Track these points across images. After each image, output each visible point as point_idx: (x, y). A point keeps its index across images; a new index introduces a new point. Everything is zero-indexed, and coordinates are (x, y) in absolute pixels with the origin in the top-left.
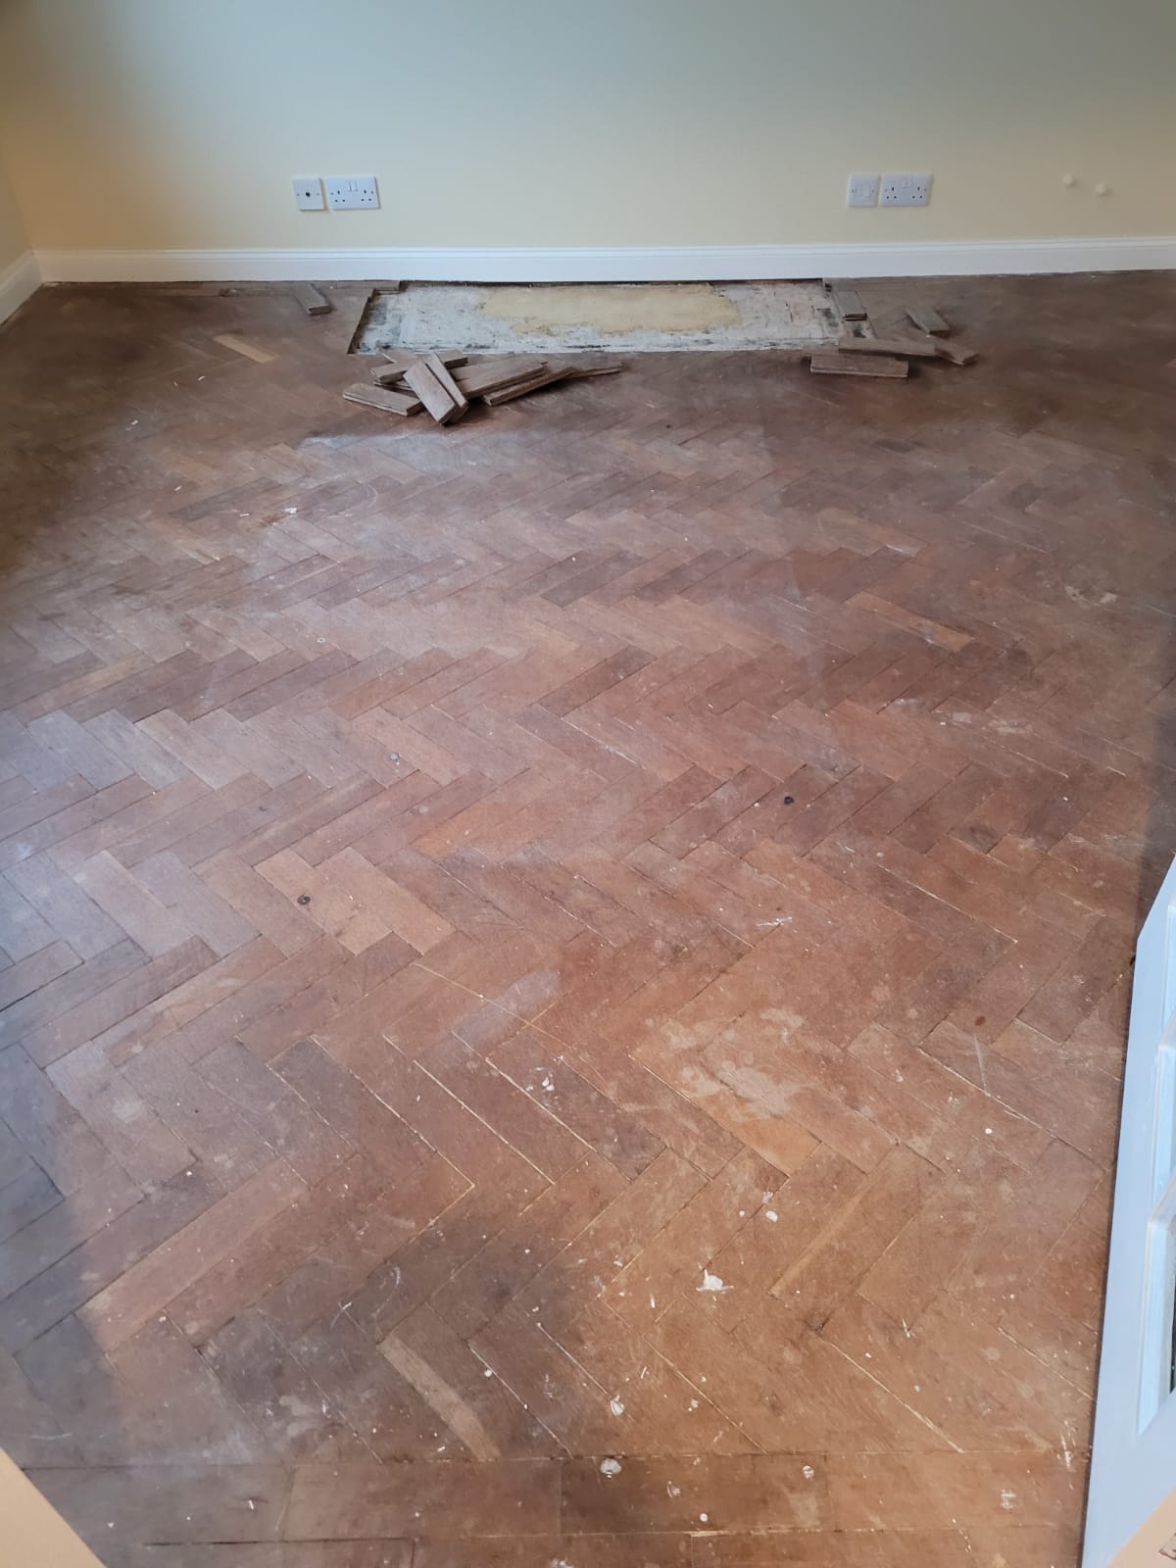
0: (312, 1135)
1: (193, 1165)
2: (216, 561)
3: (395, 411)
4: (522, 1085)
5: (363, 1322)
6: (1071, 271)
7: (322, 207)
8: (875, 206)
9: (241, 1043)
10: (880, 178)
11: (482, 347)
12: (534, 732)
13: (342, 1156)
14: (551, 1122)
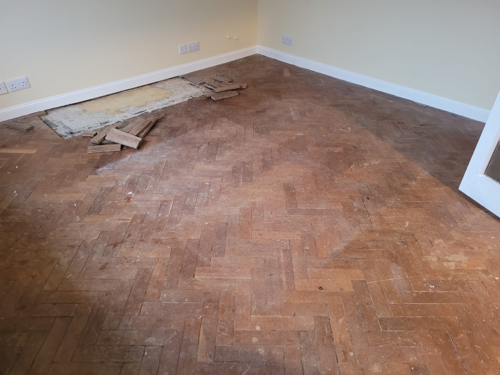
0: (417, 336)
1: (410, 366)
2: (132, 219)
3: (114, 151)
4: (429, 290)
5: (489, 361)
6: (234, 60)
7: (7, 92)
8: (187, 53)
9: (369, 331)
10: (186, 45)
11: (106, 123)
12: (298, 215)
13: (429, 335)
14: (445, 293)
